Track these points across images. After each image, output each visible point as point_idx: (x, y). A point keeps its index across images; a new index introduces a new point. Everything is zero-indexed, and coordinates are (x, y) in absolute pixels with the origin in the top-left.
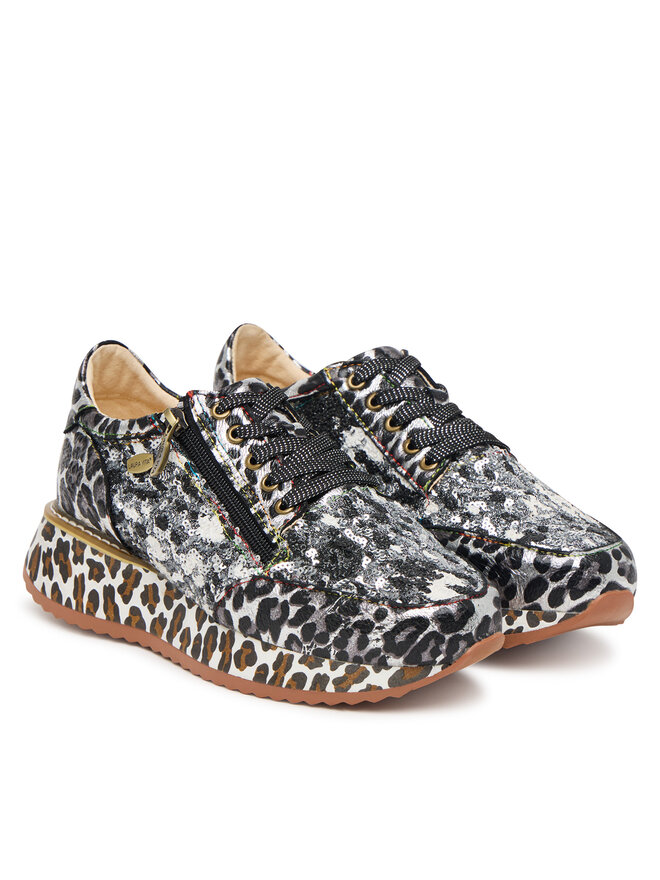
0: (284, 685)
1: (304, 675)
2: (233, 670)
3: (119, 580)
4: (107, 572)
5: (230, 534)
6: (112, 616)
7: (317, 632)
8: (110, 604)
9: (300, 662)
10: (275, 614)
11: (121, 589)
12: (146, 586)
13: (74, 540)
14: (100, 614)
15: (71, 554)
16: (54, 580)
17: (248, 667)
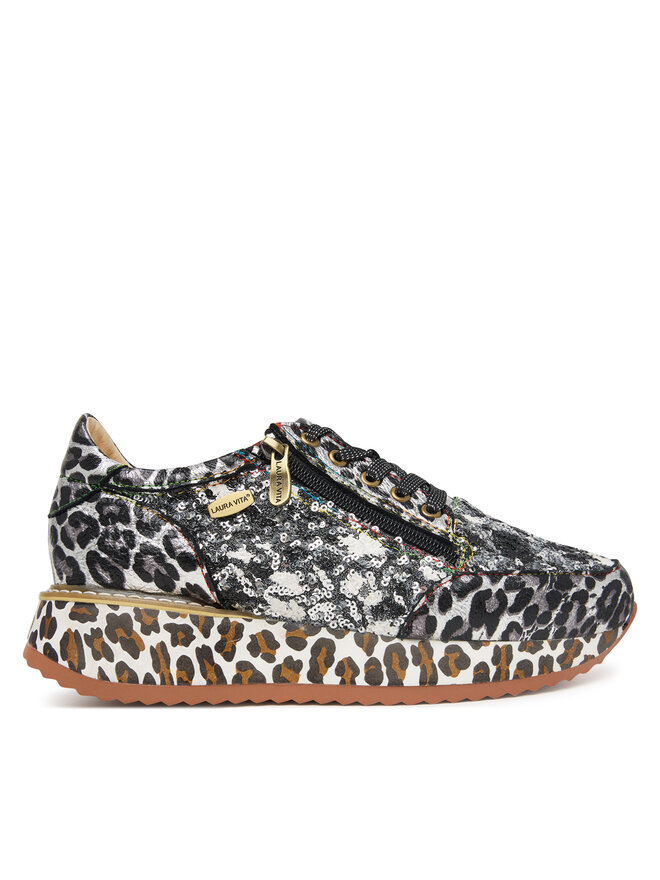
0: (511, 678)
1: (529, 661)
2: (443, 680)
3: (215, 637)
4: (197, 632)
5: (392, 545)
6: (214, 678)
7: (540, 612)
8: (208, 666)
9: (520, 649)
10: (492, 605)
11: (220, 647)
12: (252, 637)
13: (136, 610)
14: (198, 680)
15: (137, 626)
16: (116, 661)
17: (462, 671)
